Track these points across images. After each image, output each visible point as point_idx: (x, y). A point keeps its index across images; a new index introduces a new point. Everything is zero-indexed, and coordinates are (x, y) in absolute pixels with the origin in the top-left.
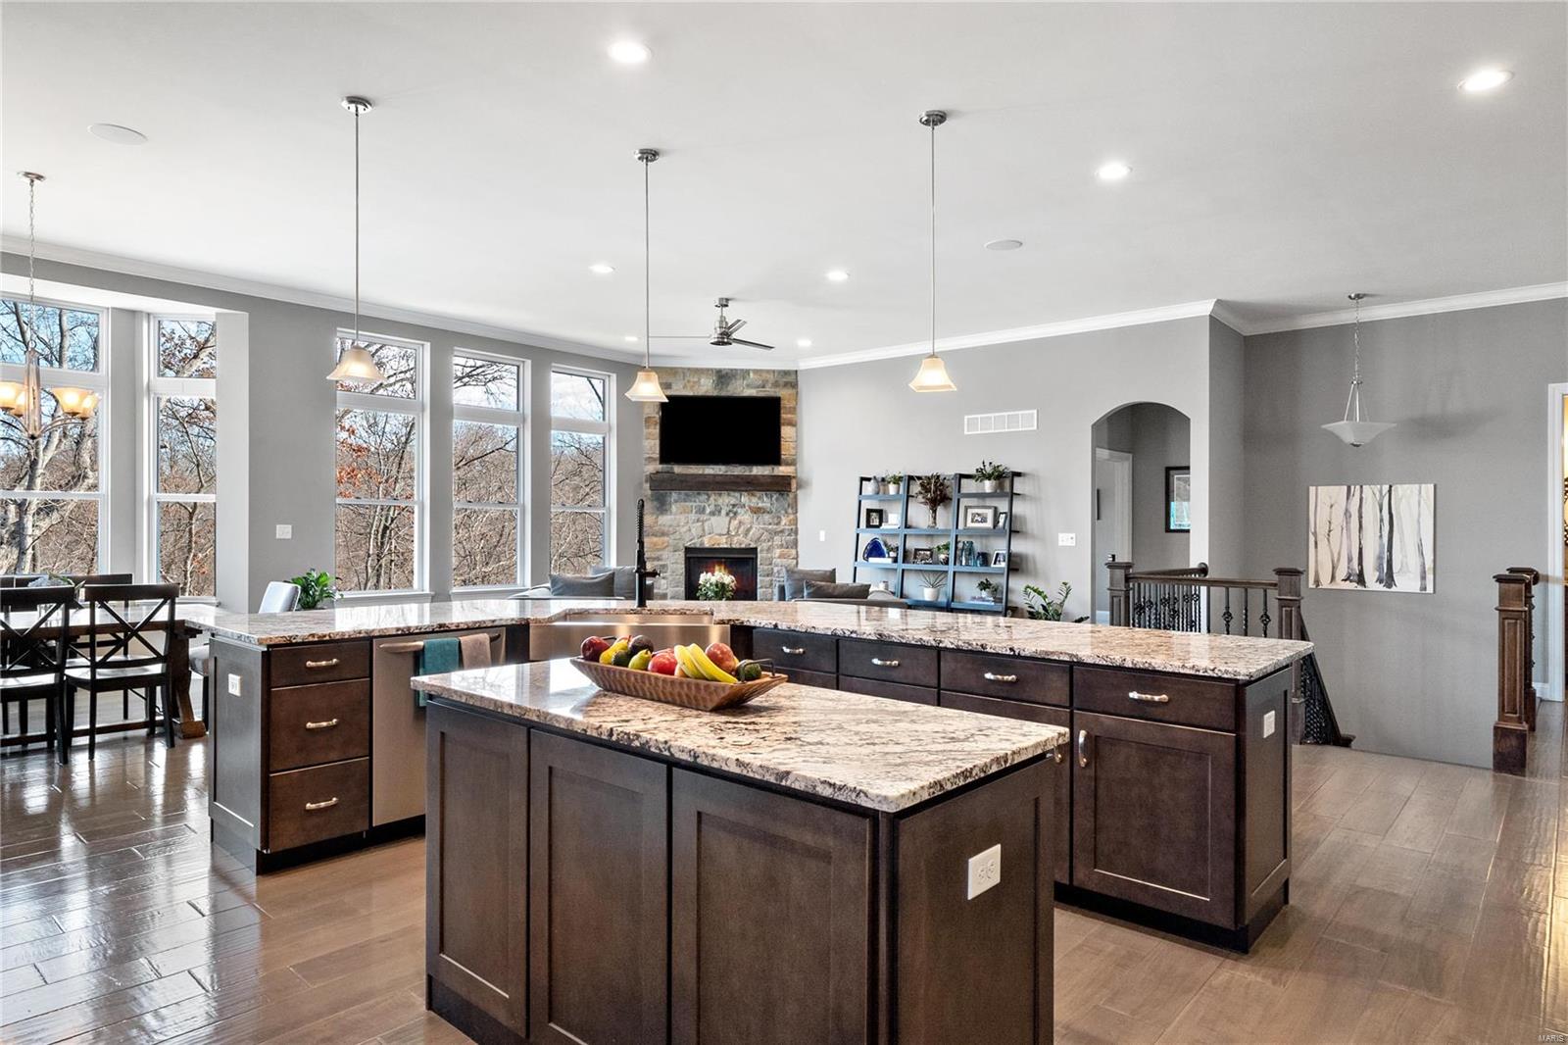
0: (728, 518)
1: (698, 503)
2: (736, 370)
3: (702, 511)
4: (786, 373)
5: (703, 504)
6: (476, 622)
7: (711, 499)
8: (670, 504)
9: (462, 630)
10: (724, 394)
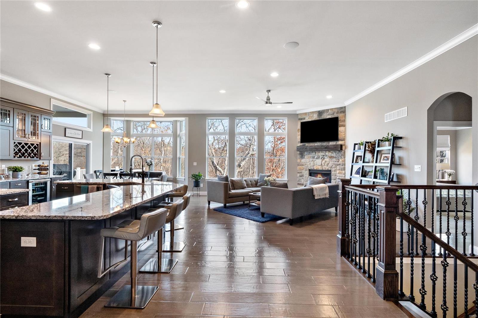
0: (321, 160)
1: (313, 155)
2: (324, 110)
3: (314, 158)
4: (341, 108)
5: (314, 155)
6: (95, 183)
7: (317, 153)
8: (305, 156)
9: (92, 184)
10: (320, 119)
